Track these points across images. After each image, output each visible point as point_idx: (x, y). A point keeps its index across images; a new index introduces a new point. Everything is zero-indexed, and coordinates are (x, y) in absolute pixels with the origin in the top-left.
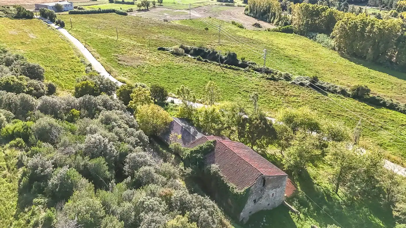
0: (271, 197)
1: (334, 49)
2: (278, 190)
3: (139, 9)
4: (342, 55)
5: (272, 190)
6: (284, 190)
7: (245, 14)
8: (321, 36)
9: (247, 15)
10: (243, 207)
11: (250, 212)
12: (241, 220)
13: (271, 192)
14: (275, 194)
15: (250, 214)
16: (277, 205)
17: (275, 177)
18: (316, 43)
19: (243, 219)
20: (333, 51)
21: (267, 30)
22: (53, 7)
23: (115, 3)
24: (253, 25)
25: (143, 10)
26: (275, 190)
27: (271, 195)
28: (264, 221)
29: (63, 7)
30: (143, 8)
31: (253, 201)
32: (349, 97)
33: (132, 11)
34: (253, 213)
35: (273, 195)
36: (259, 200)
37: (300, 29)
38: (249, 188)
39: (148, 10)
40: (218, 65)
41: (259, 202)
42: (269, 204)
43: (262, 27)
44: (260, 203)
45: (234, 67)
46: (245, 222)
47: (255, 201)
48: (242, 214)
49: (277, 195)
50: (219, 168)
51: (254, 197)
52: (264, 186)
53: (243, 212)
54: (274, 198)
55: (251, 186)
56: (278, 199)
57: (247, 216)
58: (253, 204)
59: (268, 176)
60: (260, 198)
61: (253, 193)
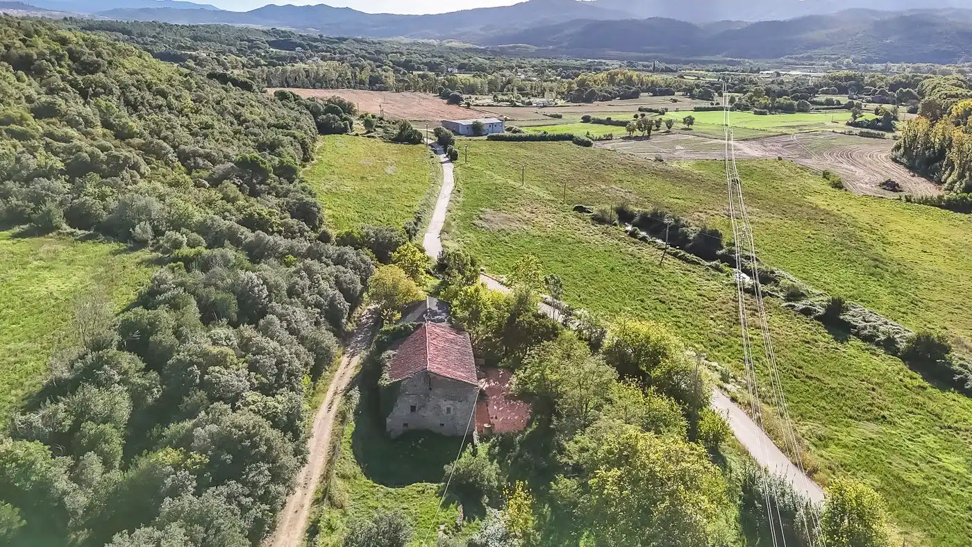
0: (444, 413)
2: (458, 405)
5: (445, 401)
7: (891, 158)
9: (895, 160)
10: (391, 410)
11: (405, 425)
13: (445, 405)
14: (452, 410)
15: (406, 428)
16: (460, 433)
17: (450, 380)
19: (390, 432)
21: (904, 198)
22: (467, 128)
23: (593, 123)
24: (882, 185)
25: (637, 138)
26: (451, 402)
27: (445, 408)
28: (420, 441)
29: (485, 128)
30: (638, 133)
31: (408, 405)
32: (895, 354)
33: (612, 139)
34: (411, 427)
35: (449, 410)
36: (420, 409)
38: (399, 382)
39: (647, 138)
41: (421, 413)
42: (442, 425)
44: (424, 414)
46: (394, 435)
47: (413, 409)
48: (388, 420)
49: (459, 414)
50: (394, 355)
51: (411, 401)
52: (431, 389)
53: (391, 418)
54: (453, 418)
55: (403, 381)
56: (461, 422)
57: (400, 429)
58: (409, 412)
59: (435, 374)
60: (424, 406)
61: (407, 393)
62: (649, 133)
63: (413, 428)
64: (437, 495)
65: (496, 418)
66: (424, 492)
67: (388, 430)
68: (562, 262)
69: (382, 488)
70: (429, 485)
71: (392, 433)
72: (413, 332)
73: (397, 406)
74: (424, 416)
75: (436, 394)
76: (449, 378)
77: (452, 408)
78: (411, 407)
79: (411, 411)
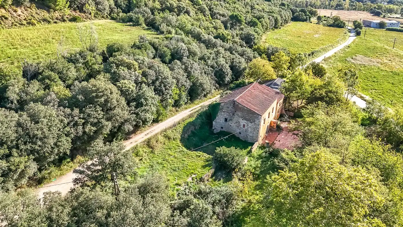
0: (242, 126)
2: (250, 125)
5: (243, 120)
10: (215, 118)
11: (222, 128)
13: (243, 122)
14: (246, 126)
15: (222, 130)
16: (249, 140)
22: (376, 24)
26: (246, 121)
27: (242, 124)
28: (225, 137)
31: (224, 117)
35: (244, 126)
36: (229, 121)
38: (220, 103)
41: (230, 123)
42: (240, 133)
47: (226, 120)
48: (214, 123)
49: (249, 130)
50: (230, 93)
51: (226, 115)
52: (236, 111)
54: (246, 131)
55: (222, 103)
56: (251, 135)
57: (219, 129)
58: (224, 121)
59: (238, 103)
60: (231, 120)
61: (223, 110)
63: (225, 131)
64: (205, 160)
65: (279, 141)
66: (199, 157)
67: (213, 128)
68: (393, 84)
70: (205, 154)
71: (215, 130)
73: (218, 116)
74: (231, 126)
75: (237, 115)
76: (245, 107)
77: (246, 125)
78: (226, 119)
79: (225, 121)
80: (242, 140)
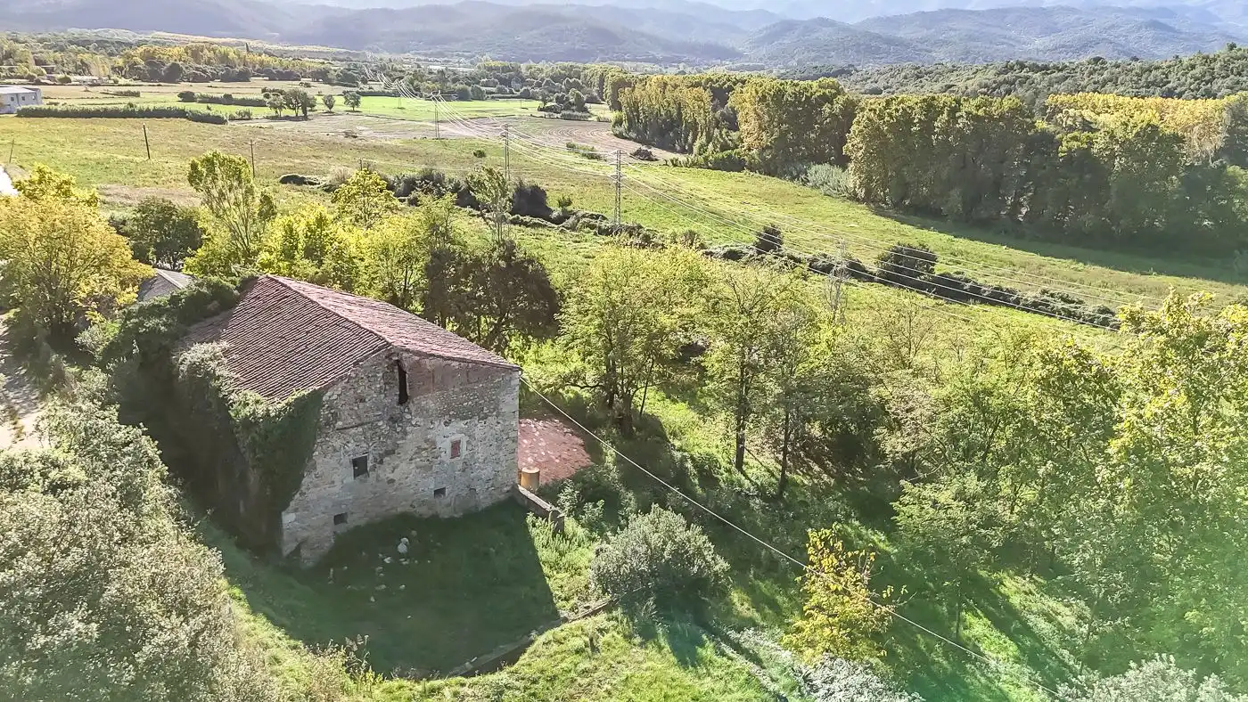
0: (446, 457)
1: (854, 198)
2: (480, 429)
3: (274, 114)
4: (880, 212)
5: (446, 424)
6: (512, 435)
7: (616, 135)
8: (819, 171)
9: (620, 136)
10: (296, 485)
11: (339, 519)
12: (288, 551)
13: (446, 434)
14: (464, 446)
15: (342, 528)
16: (484, 501)
17: (455, 364)
18: (807, 189)
19: (298, 549)
20: (855, 204)
21: (669, 163)
23: (200, 102)
24: (632, 155)
25: (287, 118)
26: (462, 424)
27: (446, 445)
28: (402, 548)
31: (346, 460)
33: (250, 119)
34: (355, 520)
35: (456, 446)
36: (381, 462)
37: (764, 159)
38: (316, 396)
39: (305, 118)
40: (478, 216)
41: (385, 473)
42: (439, 492)
43: (656, 160)
44: (391, 476)
45: (527, 219)
46: (308, 558)
47: (359, 466)
48: (288, 518)
49: (480, 453)
50: (225, 352)
51: (354, 445)
52: (404, 399)
53: (296, 510)
54: (467, 466)
55: (326, 389)
56: (487, 472)
57: (325, 535)
58: (350, 479)
59: (418, 353)
60: (389, 453)
61: (340, 423)
62: (305, 112)
63: (362, 522)
66: (595, 649)
67: (287, 549)
69: (463, 685)
71: (305, 553)
72: (239, 299)
73: (313, 468)
74: (392, 481)
75: (422, 411)
76: (453, 359)
77: (464, 440)
78: (355, 462)
79: (356, 474)
80: (451, 519)
